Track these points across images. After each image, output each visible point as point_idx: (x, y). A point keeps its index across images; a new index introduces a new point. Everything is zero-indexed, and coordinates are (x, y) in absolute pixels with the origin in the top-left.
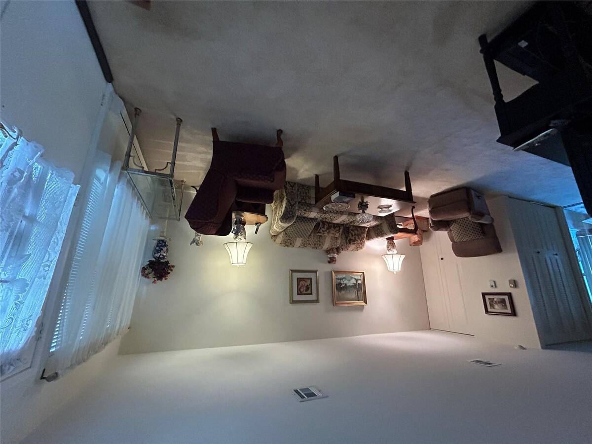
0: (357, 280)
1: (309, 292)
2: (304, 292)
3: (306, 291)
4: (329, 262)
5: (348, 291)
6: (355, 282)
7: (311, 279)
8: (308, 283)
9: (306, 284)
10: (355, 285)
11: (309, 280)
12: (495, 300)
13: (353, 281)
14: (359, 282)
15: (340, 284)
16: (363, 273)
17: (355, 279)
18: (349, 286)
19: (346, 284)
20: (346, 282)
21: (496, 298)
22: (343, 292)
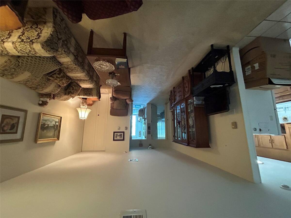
0: (56, 122)
1: (14, 130)
2: (9, 131)
3: (10, 130)
4: (40, 105)
5: (49, 131)
6: (55, 124)
7: (19, 118)
8: (15, 121)
9: (12, 123)
10: (54, 125)
11: (17, 119)
12: (118, 135)
13: (54, 123)
14: (57, 124)
15: (44, 124)
16: (61, 118)
17: (55, 121)
18: (50, 126)
19: (48, 125)
20: (49, 123)
21: (119, 134)
22: (45, 131)
